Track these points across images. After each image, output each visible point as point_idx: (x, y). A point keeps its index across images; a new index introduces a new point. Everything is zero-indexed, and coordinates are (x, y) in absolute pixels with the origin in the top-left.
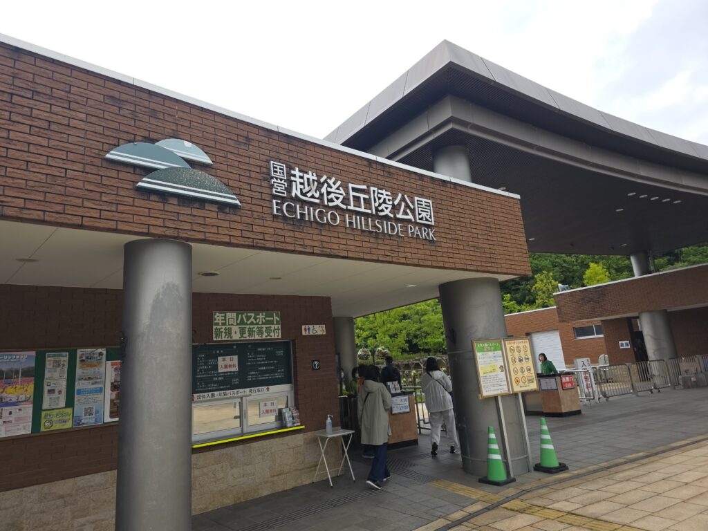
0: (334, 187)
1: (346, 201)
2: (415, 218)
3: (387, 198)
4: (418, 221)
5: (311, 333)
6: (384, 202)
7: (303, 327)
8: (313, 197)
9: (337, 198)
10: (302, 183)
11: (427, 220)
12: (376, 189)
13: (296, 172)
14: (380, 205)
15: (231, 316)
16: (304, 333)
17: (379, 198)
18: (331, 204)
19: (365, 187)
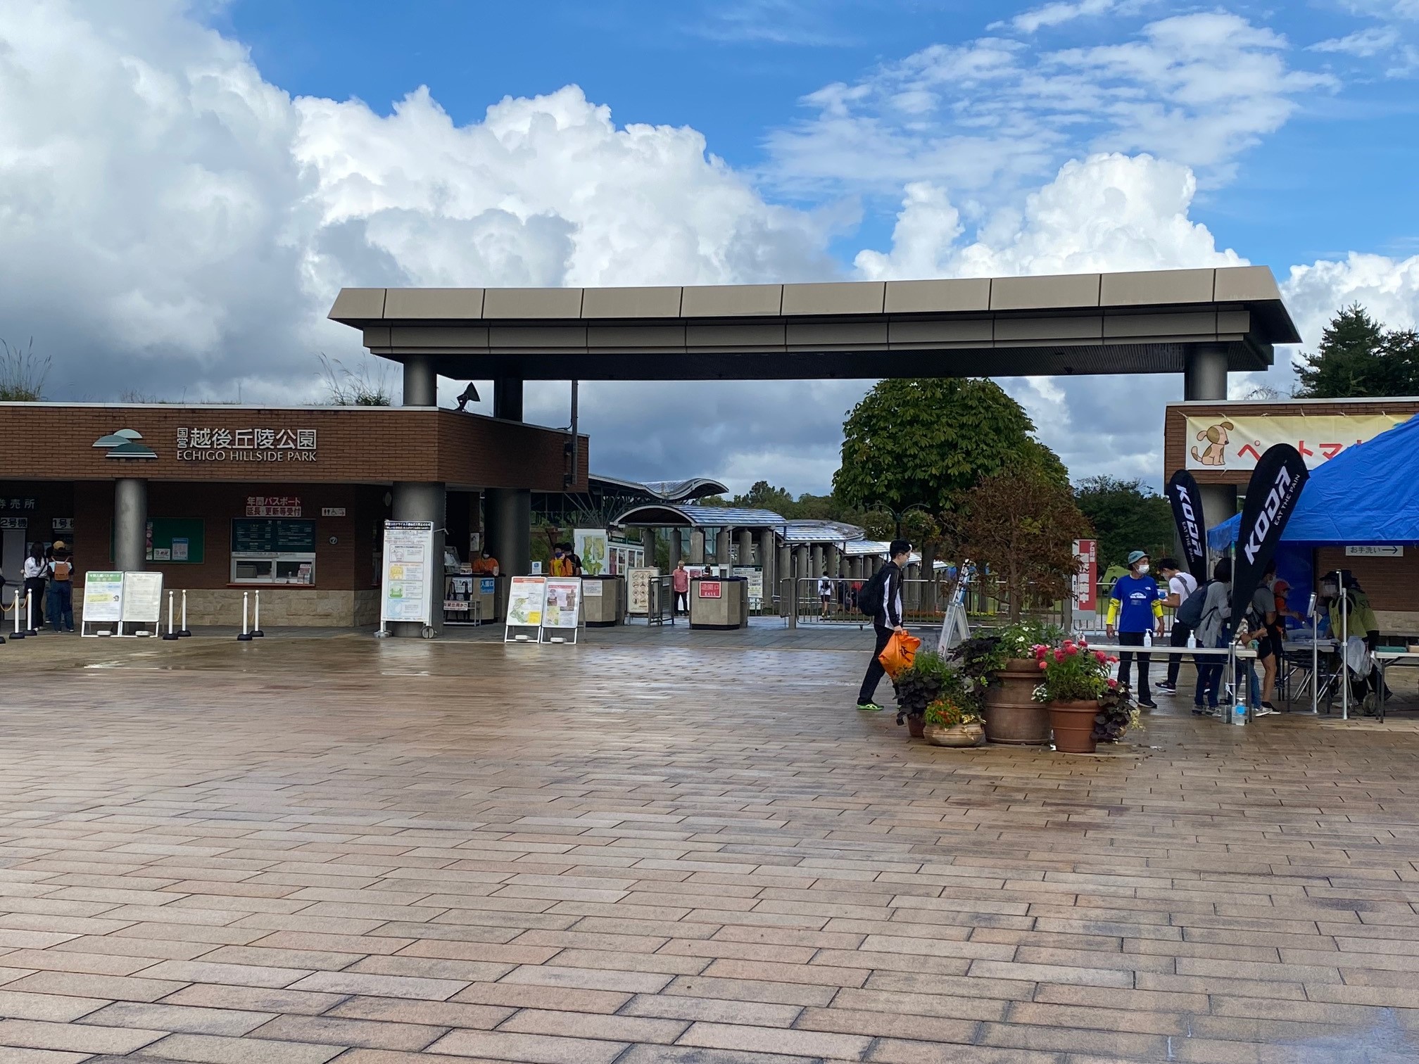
0: (223, 435)
1: (232, 442)
2: (296, 445)
3: (269, 435)
4: (299, 448)
5: (330, 515)
6: (267, 438)
7: (323, 509)
8: (206, 444)
9: (225, 442)
10: (200, 438)
11: (308, 446)
12: (259, 430)
13: (195, 431)
14: (262, 441)
15: (260, 499)
16: (323, 515)
17: (262, 436)
18: (219, 447)
19: (251, 430)
